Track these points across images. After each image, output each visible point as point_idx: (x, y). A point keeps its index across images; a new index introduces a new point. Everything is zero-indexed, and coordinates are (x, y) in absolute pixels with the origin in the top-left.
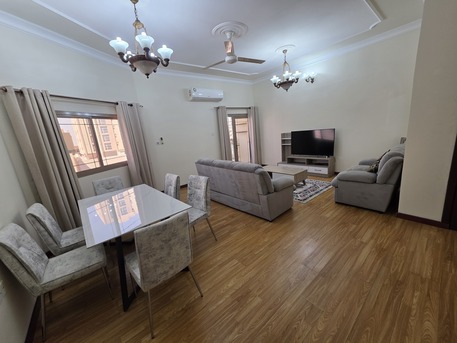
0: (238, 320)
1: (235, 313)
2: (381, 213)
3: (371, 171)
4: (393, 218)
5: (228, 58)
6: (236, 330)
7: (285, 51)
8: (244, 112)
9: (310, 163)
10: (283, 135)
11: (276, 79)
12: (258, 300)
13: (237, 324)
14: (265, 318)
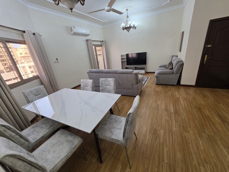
0: (162, 142)
1: (158, 140)
2: (174, 85)
3: (170, 69)
4: (179, 87)
5: (107, 8)
6: (165, 146)
7: (127, 10)
8: (100, 43)
9: (136, 69)
10: (122, 56)
11: (123, 25)
12: (162, 131)
13: (163, 144)
14: (171, 137)
